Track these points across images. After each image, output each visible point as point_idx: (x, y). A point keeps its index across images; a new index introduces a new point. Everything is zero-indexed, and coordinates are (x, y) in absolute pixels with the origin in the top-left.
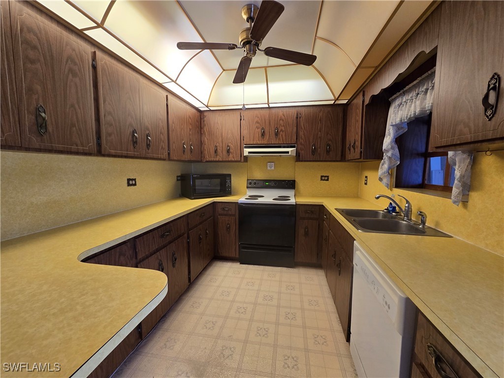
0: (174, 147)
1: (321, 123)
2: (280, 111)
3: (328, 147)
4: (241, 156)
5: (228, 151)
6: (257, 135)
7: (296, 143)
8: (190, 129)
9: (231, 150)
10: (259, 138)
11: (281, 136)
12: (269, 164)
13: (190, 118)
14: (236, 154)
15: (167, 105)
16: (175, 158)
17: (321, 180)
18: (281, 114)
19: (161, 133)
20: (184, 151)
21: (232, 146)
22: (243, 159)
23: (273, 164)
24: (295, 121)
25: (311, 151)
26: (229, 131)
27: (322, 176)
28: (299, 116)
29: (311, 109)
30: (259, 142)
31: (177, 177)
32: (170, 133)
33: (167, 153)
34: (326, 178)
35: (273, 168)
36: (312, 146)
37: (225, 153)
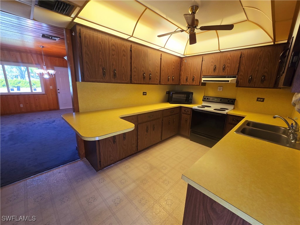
0: (163, 78)
1: (260, 60)
2: (229, 53)
3: (263, 78)
4: (200, 83)
5: (193, 80)
6: (211, 70)
7: (237, 74)
8: (173, 69)
9: (195, 79)
10: (212, 72)
11: (226, 70)
12: (219, 87)
13: (174, 62)
14: (197, 81)
15: (161, 59)
16: (163, 84)
17: (257, 100)
18: (229, 55)
19: (156, 72)
20: (168, 80)
21: (195, 76)
22: (201, 84)
23: (222, 87)
24: (239, 59)
25: (248, 80)
26: (195, 68)
27: (258, 98)
28: (243, 55)
29: (254, 50)
30: (211, 74)
31: (167, 92)
32: (161, 71)
33: (159, 82)
34: (262, 100)
35: (221, 90)
36: (250, 77)
37: (191, 80)
